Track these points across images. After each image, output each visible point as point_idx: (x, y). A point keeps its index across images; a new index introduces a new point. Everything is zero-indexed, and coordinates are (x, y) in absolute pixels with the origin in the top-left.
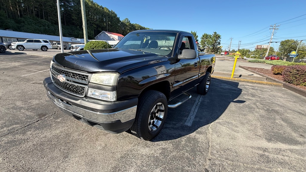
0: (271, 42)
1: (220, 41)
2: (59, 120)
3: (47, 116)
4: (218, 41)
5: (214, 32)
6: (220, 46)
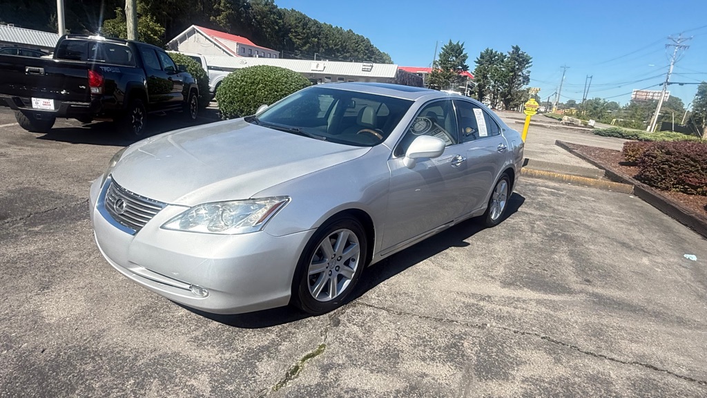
0: (669, 84)
1: (529, 72)
2: (36, 229)
3: (9, 219)
4: (525, 72)
5: (513, 47)
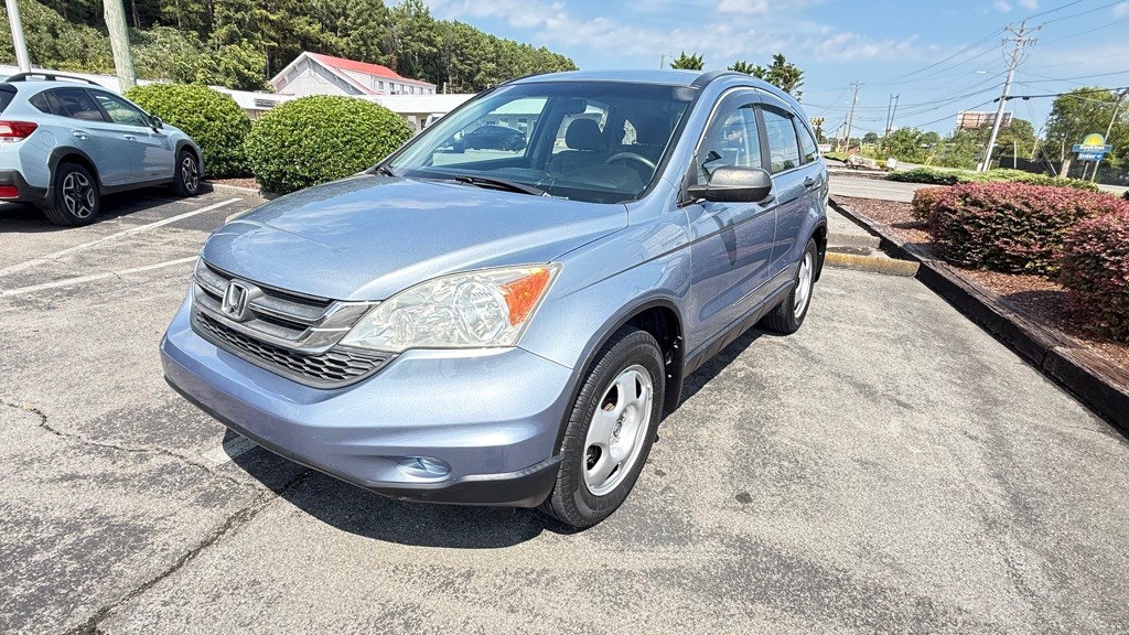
0: (1007, 99)
1: (800, 93)
5: (774, 57)
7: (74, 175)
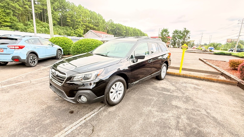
4: (188, 35)
5: (184, 28)
6: (190, 40)
7: (32, 56)
